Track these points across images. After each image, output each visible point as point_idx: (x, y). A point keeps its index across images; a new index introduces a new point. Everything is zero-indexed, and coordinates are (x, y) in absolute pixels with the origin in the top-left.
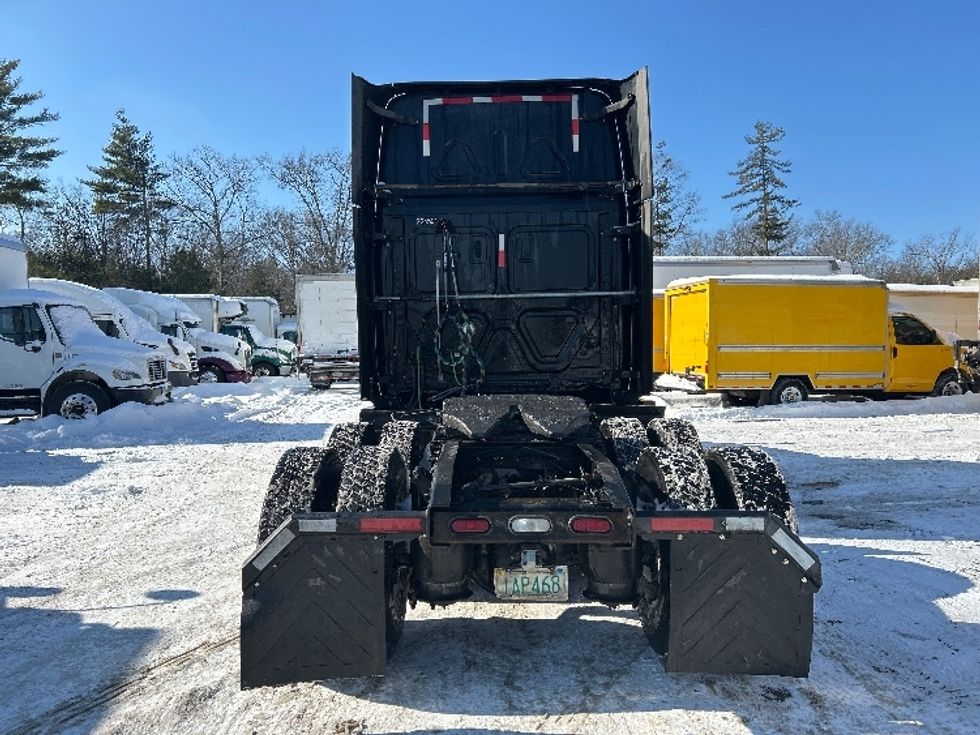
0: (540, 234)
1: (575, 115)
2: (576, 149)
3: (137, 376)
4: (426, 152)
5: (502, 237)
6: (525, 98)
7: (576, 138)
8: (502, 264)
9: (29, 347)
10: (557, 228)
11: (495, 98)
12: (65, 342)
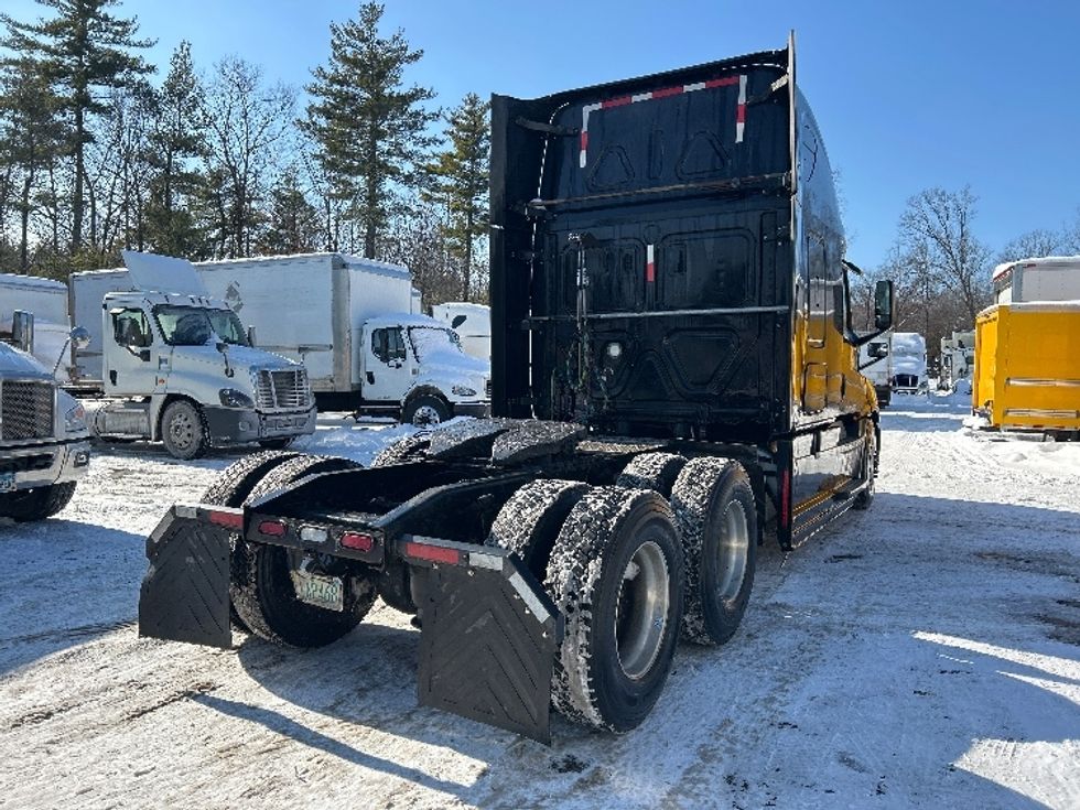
0: (693, 242)
1: (742, 100)
2: (740, 138)
3: (473, 393)
4: (583, 162)
5: (650, 249)
6: (687, 88)
7: (740, 127)
8: (651, 277)
9: (392, 362)
10: (712, 234)
11: (656, 93)
12: (420, 359)
